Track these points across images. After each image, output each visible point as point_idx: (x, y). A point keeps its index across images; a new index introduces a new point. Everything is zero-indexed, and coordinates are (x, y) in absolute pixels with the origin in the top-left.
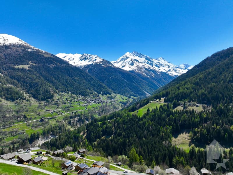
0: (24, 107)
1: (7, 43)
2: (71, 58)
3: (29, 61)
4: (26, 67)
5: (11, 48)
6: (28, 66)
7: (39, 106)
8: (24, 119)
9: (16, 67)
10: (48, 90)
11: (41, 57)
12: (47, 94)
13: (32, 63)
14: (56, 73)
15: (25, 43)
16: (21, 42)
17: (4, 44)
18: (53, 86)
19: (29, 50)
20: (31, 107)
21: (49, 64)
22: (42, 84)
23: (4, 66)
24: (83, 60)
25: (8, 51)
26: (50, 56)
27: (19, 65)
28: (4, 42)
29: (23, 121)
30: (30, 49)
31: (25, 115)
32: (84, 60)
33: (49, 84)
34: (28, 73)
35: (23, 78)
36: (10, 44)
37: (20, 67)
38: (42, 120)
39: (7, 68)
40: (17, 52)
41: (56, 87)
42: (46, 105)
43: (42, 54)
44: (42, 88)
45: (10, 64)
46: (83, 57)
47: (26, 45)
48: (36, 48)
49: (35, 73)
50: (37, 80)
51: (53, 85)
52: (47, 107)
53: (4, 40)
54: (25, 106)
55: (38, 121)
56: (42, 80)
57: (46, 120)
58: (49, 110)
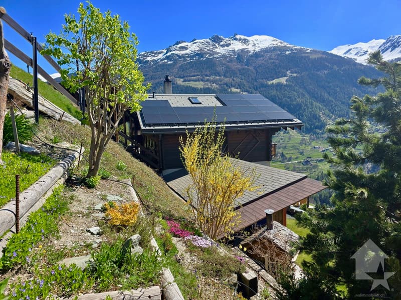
0: (281, 141)
1: (257, 50)
2: (362, 52)
3: (287, 71)
4: (283, 80)
5: (262, 56)
6: (286, 78)
7: (303, 140)
8: (281, 159)
9: (270, 83)
10: (316, 115)
11: (305, 60)
12: (314, 121)
13: (292, 72)
14: (331, 84)
15: (281, 43)
16: (275, 43)
17: (254, 50)
18: (324, 108)
19: (287, 53)
20: (291, 142)
21: (318, 70)
22: (307, 105)
23: (255, 83)
24: (387, 49)
25: (260, 61)
26: (320, 56)
27: (273, 79)
28: (253, 48)
29: (280, 161)
30: (288, 51)
31: (282, 153)
32: (390, 50)
33: (318, 104)
34: (286, 90)
35: (279, 99)
36: (261, 49)
37: (275, 81)
38: (307, 162)
39: (258, 86)
40: (270, 59)
41: (330, 108)
42: (314, 140)
43: (306, 55)
44: (307, 111)
45: (262, 79)
46: (389, 44)
47: (282, 45)
48: (297, 47)
49: (296, 88)
50: (298, 100)
51: (325, 106)
52: (314, 141)
53: (254, 45)
54: (282, 139)
55: (300, 163)
56: (308, 99)
57: (313, 163)
58: (317, 147)
